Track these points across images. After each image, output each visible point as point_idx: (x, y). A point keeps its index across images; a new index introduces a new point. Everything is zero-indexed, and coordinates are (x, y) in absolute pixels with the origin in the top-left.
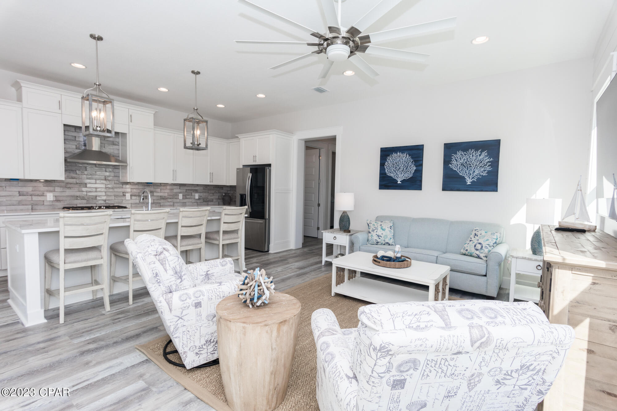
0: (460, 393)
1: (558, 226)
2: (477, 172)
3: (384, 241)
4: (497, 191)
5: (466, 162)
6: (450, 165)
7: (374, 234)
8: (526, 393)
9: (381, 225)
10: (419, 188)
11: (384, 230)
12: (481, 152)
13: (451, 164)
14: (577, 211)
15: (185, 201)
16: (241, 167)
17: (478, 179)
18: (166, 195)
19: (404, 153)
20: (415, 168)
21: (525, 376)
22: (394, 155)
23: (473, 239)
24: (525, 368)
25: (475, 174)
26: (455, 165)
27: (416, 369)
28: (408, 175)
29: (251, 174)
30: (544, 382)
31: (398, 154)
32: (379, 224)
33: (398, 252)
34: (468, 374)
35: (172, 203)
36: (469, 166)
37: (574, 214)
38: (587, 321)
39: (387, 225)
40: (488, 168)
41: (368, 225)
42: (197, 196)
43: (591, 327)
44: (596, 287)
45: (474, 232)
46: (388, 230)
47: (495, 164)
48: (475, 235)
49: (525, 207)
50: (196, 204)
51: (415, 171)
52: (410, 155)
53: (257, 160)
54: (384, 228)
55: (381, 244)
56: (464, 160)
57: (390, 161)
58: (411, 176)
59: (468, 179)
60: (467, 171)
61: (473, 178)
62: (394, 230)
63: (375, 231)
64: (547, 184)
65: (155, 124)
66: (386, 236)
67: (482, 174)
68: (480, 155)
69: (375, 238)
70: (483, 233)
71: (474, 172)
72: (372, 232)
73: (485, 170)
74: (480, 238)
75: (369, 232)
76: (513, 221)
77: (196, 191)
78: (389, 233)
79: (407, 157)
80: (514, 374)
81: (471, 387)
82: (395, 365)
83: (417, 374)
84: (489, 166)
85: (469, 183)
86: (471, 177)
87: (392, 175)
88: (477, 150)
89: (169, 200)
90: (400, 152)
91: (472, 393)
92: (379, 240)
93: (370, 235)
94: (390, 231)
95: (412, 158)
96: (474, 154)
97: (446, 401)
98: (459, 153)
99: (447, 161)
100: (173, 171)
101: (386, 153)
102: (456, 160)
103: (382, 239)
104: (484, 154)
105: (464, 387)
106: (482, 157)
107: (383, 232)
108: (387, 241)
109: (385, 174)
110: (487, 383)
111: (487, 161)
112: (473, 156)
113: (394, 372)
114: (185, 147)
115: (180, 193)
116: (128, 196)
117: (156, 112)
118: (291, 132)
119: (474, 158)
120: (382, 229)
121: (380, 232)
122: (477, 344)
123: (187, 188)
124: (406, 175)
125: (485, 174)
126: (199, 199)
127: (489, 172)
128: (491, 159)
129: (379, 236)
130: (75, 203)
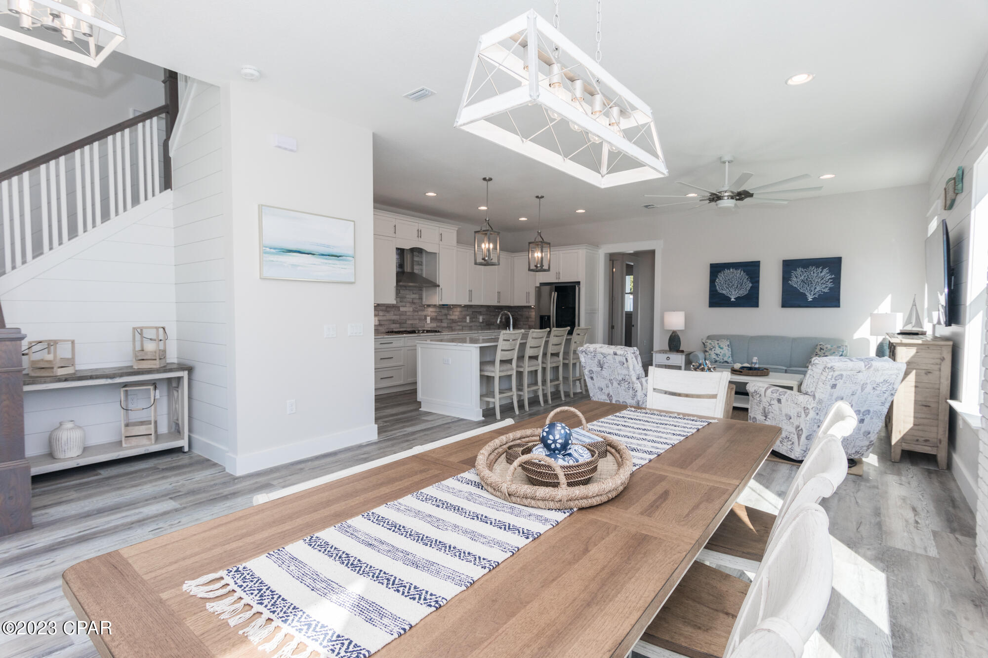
0: (858, 393)
1: (899, 332)
2: (818, 289)
3: (723, 359)
4: (839, 307)
5: (807, 279)
6: (790, 282)
7: (712, 353)
8: (886, 395)
9: (718, 344)
10: (756, 304)
11: (722, 348)
12: (822, 269)
13: (790, 280)
14: (914, 321)
15: (472, 324)
16: (539, 285)
17: (820, 295)
18: (456, 317)
19: (739, 269)
20: (751, 285)
21: (885, 386)
22: (726, 271)
23: (819, 353)
24: (885, 381)
25: (816, 290)
26: (795, 282)
27: (842, 379)
28: (743, 292)
29: (556, 293)
30: (894, 389)
31: (731, 270)
32: (716, 343)
33: (756, 363)
34: (862, 383)
35: (461, 327)
36: (810, 282)
37: (911, 323)
38: (914, 372)
39: (725, 344)
40: (830, 285)
41: (704, 344)
42: (481, 319)
43: (917, 375)
44: (919, 354)
45: (819, 347)
46: (726, 348)
47: (837, 281)
48: (821, 349)
49: (869, 320)
50: (480, 328)
51: (751, 287)
52: (744, 272)
53: (561, 277)
54: (722, 346)
55: (720, 362)
56: (805, 276)
57: (721, 278)
58: (746, 293)
59: (809, 295)
60: (808, 288)
61: (814, 294)
62: (731, 349)
63: (713, 349)
64: (888, 300)
65: (458, 242)
66: (724, 355)
67: (823, 290)
68: (821, 272)
69: (714, 356)
70: (829, 347)
71: (816, 288)
72: (710, 351)
73: (826, 287)
74: (826, 351)
75: (706, 351)
76: (856, 336)
77: (480, 313)
78: (727, 351)
79: (742, 274)
80: (881, 384)
81: (863, 390)
82: (834, 376)
83: (841, 381)
84: (831, 282)
85: (810, 300)
86: (812, 293)
87: (724, 292)
88: (817, 267)
89: (459, 324)
90: (733, 269)
91: (863, 394)
92: (718, 359)
93: (707, 354)
94: (728, 350)
95: (747, 274)
96: (815, 271)
97: (852, 397)
98: (799, 270)
99: (786, 277)
100: (469, 291)
101: (716, 269)
102: (796, 277)
103: (721, 357)
104: (826, 271)
105: (860, 390)
106: (823, 274)
107: (721, 350)
108: (726, 359)
109: (716, 290)
110: (869, 388)
111: (828, 278)
112: (814, 273)
113: (833, 380)
114: (476, 264)
115: (468, 315)
116: (428, 319)
117: (459, 229)
118: (596, 245)
119: (815, 275)
120: (719, 347)
121: (718, 351)
122: (867, 367)
123: (473, 310)
124: (741, 292)
125: (826, 290)
126: (483, 322)
127: (830, 289)
128: (833, 276)
129: (717, 355)
130: (392, 327)
